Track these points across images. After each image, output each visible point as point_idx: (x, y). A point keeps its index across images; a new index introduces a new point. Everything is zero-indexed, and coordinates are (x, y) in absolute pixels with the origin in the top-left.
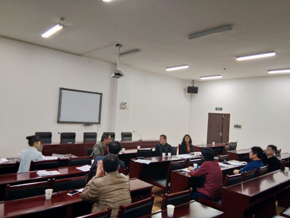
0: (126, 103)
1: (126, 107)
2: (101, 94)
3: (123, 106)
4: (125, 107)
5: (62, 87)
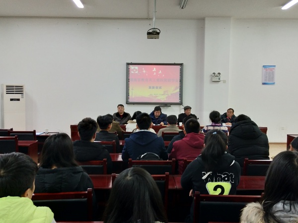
0: (219, 74)
1: (219, 79)
2: (181, 65)
3: (216, 78)
5: (130, 62)
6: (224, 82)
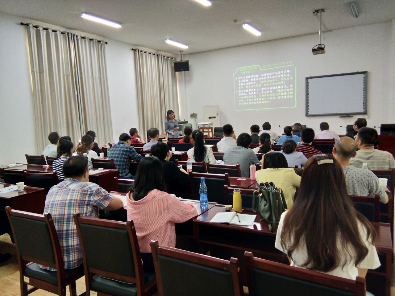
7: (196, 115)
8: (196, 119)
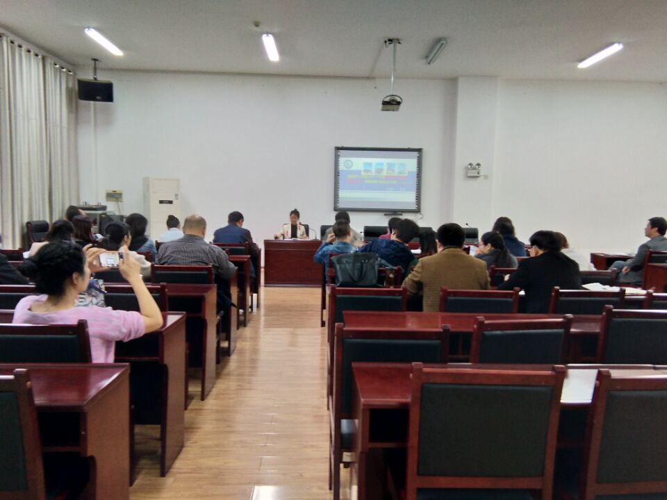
0: (478, 165)
1: (478, 173)
2: (419, 150)
3: (473, 171)
4: (477, 175)
5: (340, 146)
6: (486, 177)
7: (120, 195)
8: (120, 203)
